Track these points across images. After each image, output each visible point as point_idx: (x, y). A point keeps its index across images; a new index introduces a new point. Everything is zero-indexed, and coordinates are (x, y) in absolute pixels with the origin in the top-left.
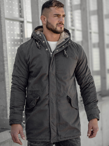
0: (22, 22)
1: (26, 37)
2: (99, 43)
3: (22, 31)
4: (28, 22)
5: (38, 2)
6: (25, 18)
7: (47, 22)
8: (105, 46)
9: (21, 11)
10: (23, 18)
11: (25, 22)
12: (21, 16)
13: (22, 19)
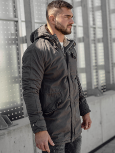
0: (17, 22)
1: (21, 36)
3: (17, 30)
4: (22, 21)
5: (30, 2)
6: (19, 17)
9: (15, 11)
10: (17, 17)
11: (19, 21)
12: (16, 16)
13: (16, 19)
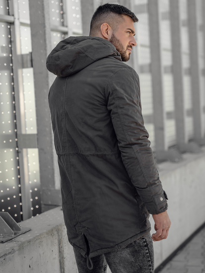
2: (150, 65)
3: (11, 41)
4: (22, 24)
7: (113, 36)
8: (163, 70)
9: (8, 2)
11: (17, 23)
13: (10, 19)
